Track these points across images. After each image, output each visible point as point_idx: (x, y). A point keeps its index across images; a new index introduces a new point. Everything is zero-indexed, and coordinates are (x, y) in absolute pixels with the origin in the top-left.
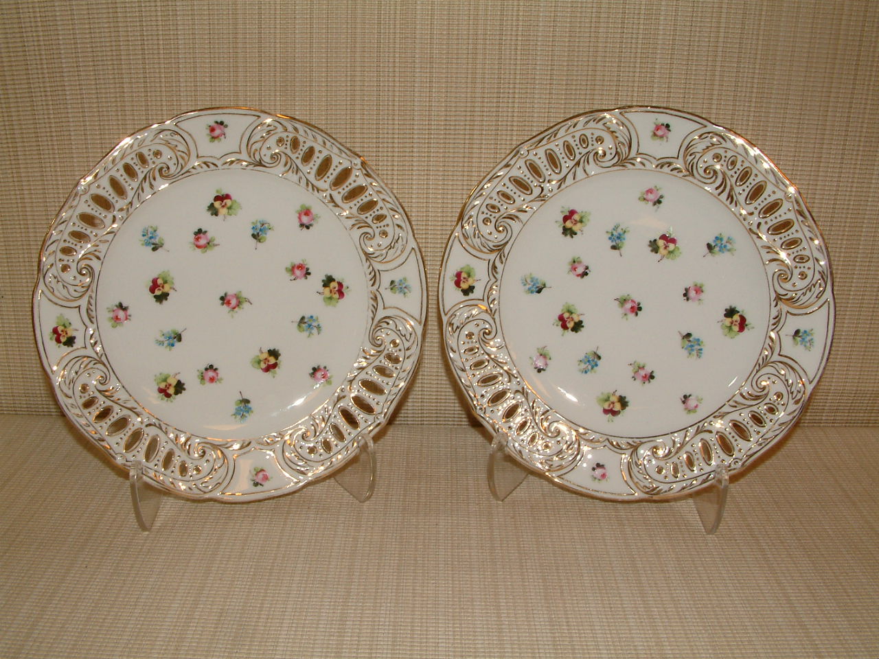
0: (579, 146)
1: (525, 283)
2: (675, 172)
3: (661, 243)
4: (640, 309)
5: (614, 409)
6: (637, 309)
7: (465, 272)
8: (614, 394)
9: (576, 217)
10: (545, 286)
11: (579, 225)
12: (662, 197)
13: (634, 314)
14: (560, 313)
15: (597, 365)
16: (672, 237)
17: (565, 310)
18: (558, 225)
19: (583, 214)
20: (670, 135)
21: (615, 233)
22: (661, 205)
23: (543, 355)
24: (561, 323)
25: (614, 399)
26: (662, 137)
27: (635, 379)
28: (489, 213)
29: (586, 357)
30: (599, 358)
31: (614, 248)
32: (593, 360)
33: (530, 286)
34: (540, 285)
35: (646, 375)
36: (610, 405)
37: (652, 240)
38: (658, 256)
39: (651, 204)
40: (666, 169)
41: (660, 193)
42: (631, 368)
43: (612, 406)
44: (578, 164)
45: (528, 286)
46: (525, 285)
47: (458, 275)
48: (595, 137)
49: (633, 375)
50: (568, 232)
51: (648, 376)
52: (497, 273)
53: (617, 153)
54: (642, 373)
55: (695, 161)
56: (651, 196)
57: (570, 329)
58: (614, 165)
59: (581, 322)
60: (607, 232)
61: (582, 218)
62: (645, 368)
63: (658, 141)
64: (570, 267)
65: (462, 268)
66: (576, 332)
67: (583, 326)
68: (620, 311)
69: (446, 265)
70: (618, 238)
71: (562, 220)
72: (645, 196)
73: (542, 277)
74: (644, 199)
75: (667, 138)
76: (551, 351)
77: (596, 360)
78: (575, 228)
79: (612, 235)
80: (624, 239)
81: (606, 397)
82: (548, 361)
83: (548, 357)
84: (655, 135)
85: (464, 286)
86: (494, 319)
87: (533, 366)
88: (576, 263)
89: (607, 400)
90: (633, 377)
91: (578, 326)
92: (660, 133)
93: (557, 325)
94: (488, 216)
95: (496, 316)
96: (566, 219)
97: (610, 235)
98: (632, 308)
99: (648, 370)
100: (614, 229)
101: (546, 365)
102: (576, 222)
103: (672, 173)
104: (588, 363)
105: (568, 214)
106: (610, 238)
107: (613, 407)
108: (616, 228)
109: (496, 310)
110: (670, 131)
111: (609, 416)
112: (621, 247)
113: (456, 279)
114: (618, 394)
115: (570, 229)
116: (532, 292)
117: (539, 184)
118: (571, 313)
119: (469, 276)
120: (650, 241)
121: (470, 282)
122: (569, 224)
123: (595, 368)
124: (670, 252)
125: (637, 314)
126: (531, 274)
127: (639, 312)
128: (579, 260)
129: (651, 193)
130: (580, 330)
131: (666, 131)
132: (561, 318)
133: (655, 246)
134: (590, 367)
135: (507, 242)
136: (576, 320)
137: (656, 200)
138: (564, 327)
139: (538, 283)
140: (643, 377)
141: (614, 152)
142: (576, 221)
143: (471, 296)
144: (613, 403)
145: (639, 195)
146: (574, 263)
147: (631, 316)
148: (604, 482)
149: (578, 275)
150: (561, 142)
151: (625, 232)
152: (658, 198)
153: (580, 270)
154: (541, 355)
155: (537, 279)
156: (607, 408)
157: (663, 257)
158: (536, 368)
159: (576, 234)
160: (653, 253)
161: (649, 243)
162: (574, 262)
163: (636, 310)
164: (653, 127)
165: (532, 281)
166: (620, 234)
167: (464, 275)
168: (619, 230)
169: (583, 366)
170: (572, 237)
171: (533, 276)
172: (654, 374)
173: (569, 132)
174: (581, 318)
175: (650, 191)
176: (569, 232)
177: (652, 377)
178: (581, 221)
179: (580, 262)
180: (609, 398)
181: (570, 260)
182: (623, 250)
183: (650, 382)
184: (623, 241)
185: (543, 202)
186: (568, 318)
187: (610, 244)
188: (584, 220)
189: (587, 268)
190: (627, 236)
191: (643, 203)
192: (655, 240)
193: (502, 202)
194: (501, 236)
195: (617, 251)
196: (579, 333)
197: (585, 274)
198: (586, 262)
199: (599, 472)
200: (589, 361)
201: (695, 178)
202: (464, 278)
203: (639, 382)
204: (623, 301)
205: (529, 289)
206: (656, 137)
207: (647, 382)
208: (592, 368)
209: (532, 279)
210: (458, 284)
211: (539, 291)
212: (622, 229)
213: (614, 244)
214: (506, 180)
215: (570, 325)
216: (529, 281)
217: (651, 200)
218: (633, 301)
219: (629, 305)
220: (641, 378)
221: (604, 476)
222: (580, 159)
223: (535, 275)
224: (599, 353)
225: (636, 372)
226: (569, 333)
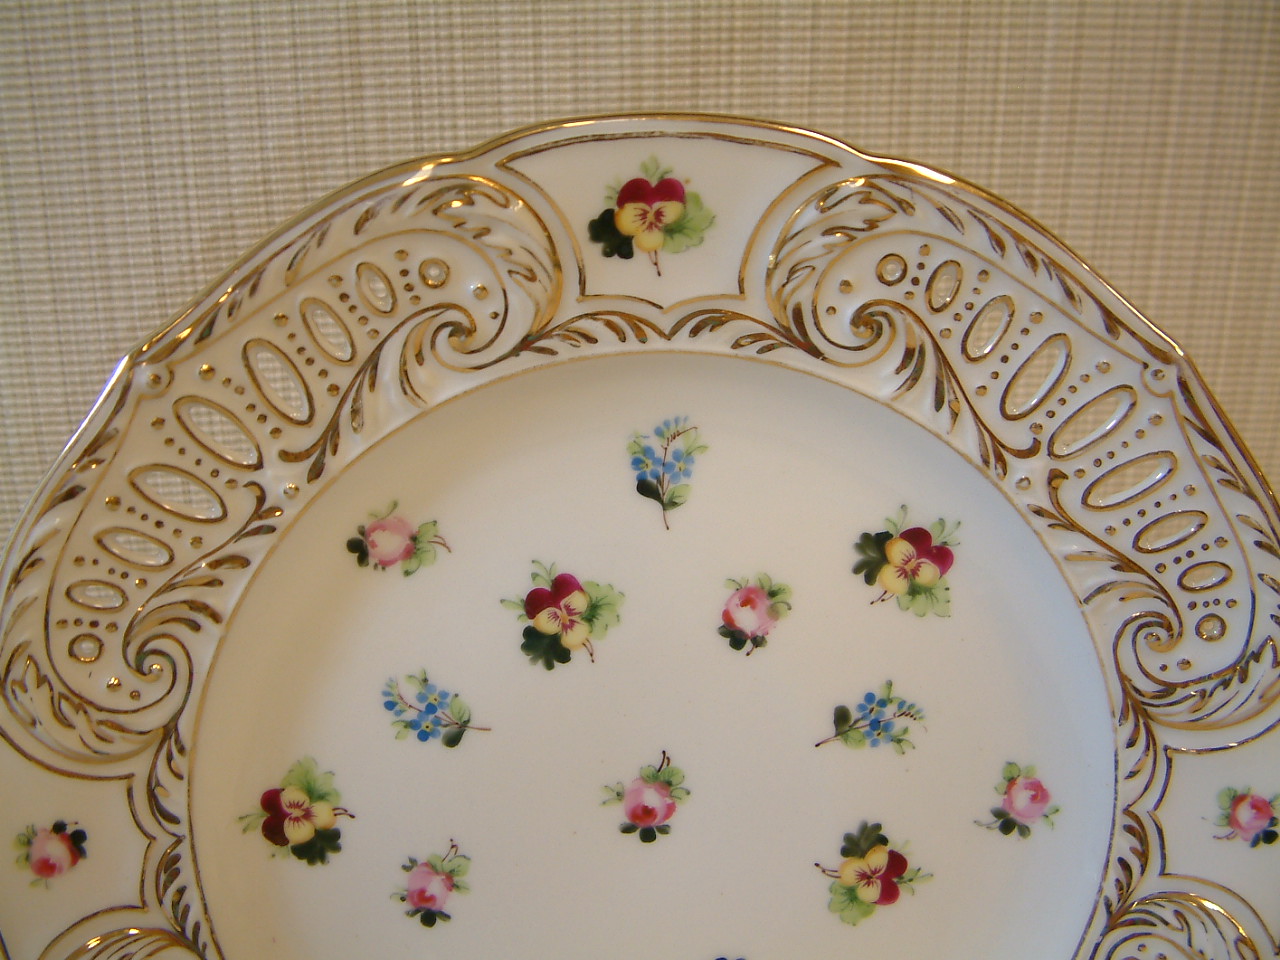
0: (1186, 563)
1: (669, 432)
2: (1116, 871)
3: (878, 859)
4: (648, 836)
5: (286, 822)
6: (645, 825)
7: (683, 217)
8: (338, 811)
9: (928, 572)
10: (669, 504)
11: (901, 585)
12: (1024, 831)
13: (626, 820)
14: (582, 578)
15: (424, 736)
16: (903, 889)
17: (595, 594)
18: (893, 513)
19: (939, 593)
20: (1240, 845)
21: (890, 711)
22: (997, 834)
23: (413, 548)
24: (547, 587)
25: (323, 815)
26: (1231, 820)
27: (405, 868)
28: (924, 276)
29: (444, 695)
30: (453, 741)
31: (841, 717)
32: (437, 722)
33: (659, 453)
34: (668, 489)
35: (432, 898)
36: (297, 806)
37: (882, 832)
38: (833, 858)
39: (998, 801)
40: (1125, 844)
41: (1037, 827)
42: (442, 849)
43: (296, 813)
44: (1124, 564)
45: (656, 444)
46: (659, 433)
47: (670, 190)
48: (1221, 610)
49: (422, 858)
50: (873, 552)
51: (428, 905)
52: (695, 332)
53: (1168, 689)
54: (435, 887)
55: (1160, 928)
56: (1022, 798)
57: (530, 623)
58: (1123, 678)
59: (564, 656)
60: (890, 684)
61: (928, 590)
62: (454, 893)
63: (1214, 810)
64: (752, 583)
65: (697, 198)
66: (526, 647)
67: (550, 666)
68: (627, 773)
69: (701, 135)
70: (875, 725)
71: (913, 522)
72: (1020, 781)
73: (701, 487)
74: (1011, 781)
75: (1228, 837)
76: (434, 572)
77: (443, 731)
78: (888, 576)
79: (883, 703)
80: (874, 744)
81: (321, 785)
82: (396, 570)
83: (412, 564)
84: (1237, 799)
85: (628, 219)
86: (515, 352)
87: (367, 523)
88: (768, 602)
89: (315, 795)
90: (413, 861)
91: (547, 649)
92: (1245, 813)
93: (535, 576)
94: (913, 272)
95: (528, 359)
96: (918, 537)
97: (879, 694)
98: (648, 812)
99: (451, 903)
100: (902, 704)
101: (384, 564)
102: (909, 573)
103: (1114, 863)
104: (422, 707)
105: (936, 542)
106: (870, 697)
107: (297, 819)
108: (907, 710)
109: (552, 352)
110: (1255, 843)
111: (260, 817)
112: (846, 740)
113: (654, 182)
114: (342, 823)
115: (884, 560)
116: (637, 463)
117: (1044, 439)
118: (592, 614)
119: (671, 231)
120: (878, 827)
121: (646, 240)
122: (899, 550)
123: (413, 734)
124: (851, 894)
125: (627, 830)
126: (703, 448)
127: (636, 835)
128: (782, 607)
129: (1034, 798)
130: (534, 660)
131: (1252, 835)
132: (564, 585)
133: (863, 845)
134: (411, 715)
135: (816, 353)
136: (570, 640)
137: (1012, 815)
138: (534, 603)
139: (675, 477)
140: (422, 892)
141: (1174, 676)
142: (915, 572)
143: (593, 251)
144: (308, 815)
145: (1022, 762)
146: (764, 595)
147: (619, 814)
148: (29, 875)
149: (727, 615)
150: (1202, 502)
151: (899, 741)
152: (1019, 819)
153: (747, 620)
154: (414, 539)
155: (687, 474)
156: (287, 798)
157: (834, 874)
158: (362, 531)
159: (870, 579)
160: (841, 843)
161: (871, 822)
162: (772, 594)
163: (642, 825)
164: (1263, 791)
165: (677, 456)
166: (888, 726)
167: (671, 210)
168: (900, 723)
169: (410, 692)
170: (857, 570)
171: (696, 456)
172: (439, 922)
173: (1239, 527)
174: (578, 656)
175: (1039, 793)
176: (873, 554)
177: (429, 919)
178: (914, 591)
179: (774, 614)
180: (322, 797)
181: (778, 579)
182: (837, 747)
183: (413, 914)
184: (868, 742)
185: (978, 461)
186: (570, 611)
187: (852, 701)
188: (921, 598)
189: (758, 642)
190: (886, 749)
191: (997, 778)
192: (884, 841)
193: (968, 317)
194: (839, 327)
195: (830, 729)
196: (524, 659)
197: (736, 638)
198: (780, 634)
199: (57, 850)
200: (431, 709)
201: (1104, 934)
202: (659, 214)
203: (403, 881)
204: (663, 778)
205: (648, 451)
206: (1227, 803)
207: (407, 906)
208: (412, 725)
209: (685, 457)
210: (635, 191)
211: (646, 489)
212: (905, 731)
213: (855, 714)
214: (1055, 324)
215: (546, 622)
216: (679, 444)
217: (1010, 801)
218: (670, 809)
219: (652, 799)
220: (417, 886)
221: (46, 868)
222: (1141, 571)
223: (701, 466)
224: (469, 736)
225: (432, 868)
226: (515, 624)
